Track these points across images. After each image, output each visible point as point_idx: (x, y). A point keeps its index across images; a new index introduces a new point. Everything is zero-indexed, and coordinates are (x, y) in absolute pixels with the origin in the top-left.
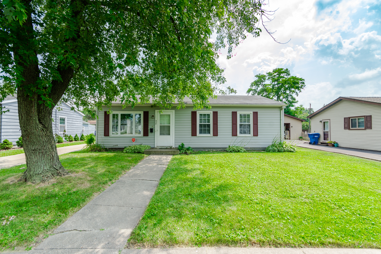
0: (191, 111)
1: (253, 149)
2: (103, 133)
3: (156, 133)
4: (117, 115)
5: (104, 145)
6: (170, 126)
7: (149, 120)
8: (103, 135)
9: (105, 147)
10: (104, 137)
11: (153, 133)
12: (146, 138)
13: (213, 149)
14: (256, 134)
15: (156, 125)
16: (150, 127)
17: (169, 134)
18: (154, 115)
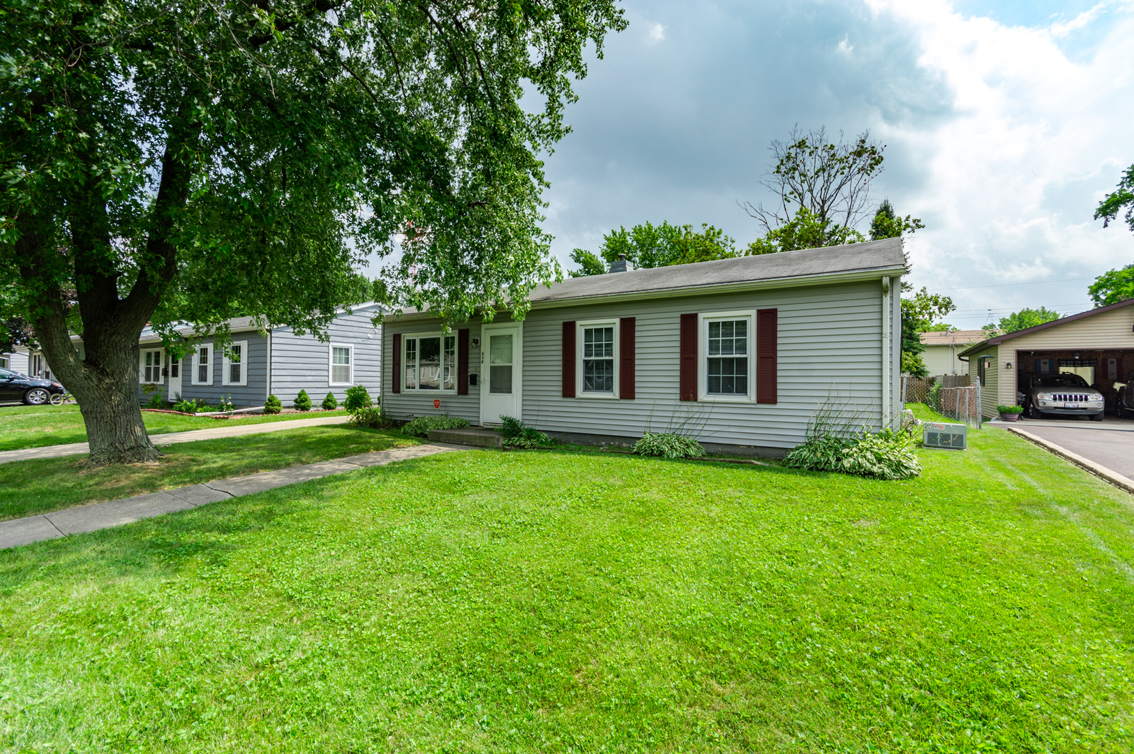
0: (561, 322)
1: (759, 451)
2: (391, 386)
3: (482, 386)
4: (414, 341)
5: (392, 414)
6: (511, 367)
7: (470, 352)
8: (391, 390)
9: (394, 418)
10: (393, 394)
11: (477, 387)
12: (463, 398)
13: (622, 439)
14: (768, 394)
15: (482, 365)
16: (471, 371)
17: (510, 391)
18: (478, 338)
